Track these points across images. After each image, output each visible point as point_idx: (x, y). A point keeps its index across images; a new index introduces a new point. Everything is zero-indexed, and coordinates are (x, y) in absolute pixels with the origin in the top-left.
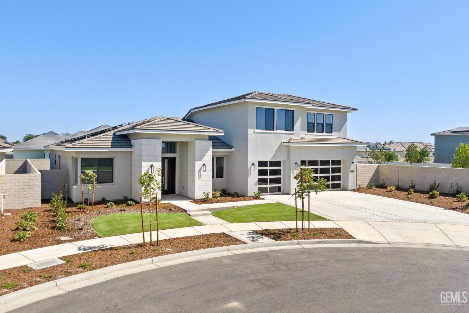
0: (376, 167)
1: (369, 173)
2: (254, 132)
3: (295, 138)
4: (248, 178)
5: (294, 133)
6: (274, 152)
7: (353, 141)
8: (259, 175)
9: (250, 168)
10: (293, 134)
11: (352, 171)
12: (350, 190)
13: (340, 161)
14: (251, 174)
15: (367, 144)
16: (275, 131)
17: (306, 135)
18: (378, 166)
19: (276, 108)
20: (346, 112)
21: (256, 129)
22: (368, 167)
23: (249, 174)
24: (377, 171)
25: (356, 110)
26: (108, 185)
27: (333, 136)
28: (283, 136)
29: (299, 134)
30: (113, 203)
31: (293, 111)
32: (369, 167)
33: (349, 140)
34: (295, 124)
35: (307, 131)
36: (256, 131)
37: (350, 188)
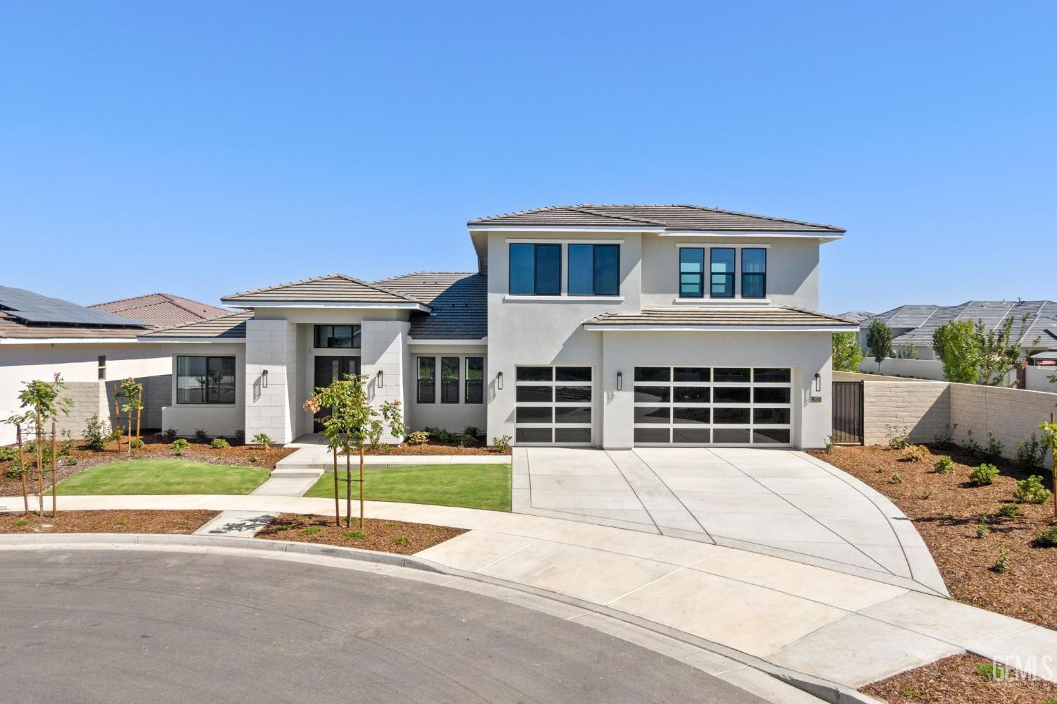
0: (942, 390)
1: (911, 406)
2: (504, 301)
3: (622, 311)
4: (489, 406)
5: (622, 301)
6: (561, 347)
7: (820, 316)
8: (518, 400)
9: (493, 382)
10: (619, 302)
11: (814, 399)
12: (808, 451)
13: (788, 371)
14: (495, 395)
15: (858, 325)
16: (564, 297)
17: (674, 303)
18: (949, 387)
19: (565, 243)
20: (817, 241)
21: (510, 293)
22: (906, 389)
23: (492, 395)
24: (945, 401)
25: (844, 231)
26: (226, 407)
27: (767, 304)
28: (589, 309)
29: (638, 302)
30: (185, 441)
31: (618, 246)
32: (910, 389)
33: (811, 314)
34: (624, 278)
35: (678, 295)
36: (508, 297)
37: (804, 445)
